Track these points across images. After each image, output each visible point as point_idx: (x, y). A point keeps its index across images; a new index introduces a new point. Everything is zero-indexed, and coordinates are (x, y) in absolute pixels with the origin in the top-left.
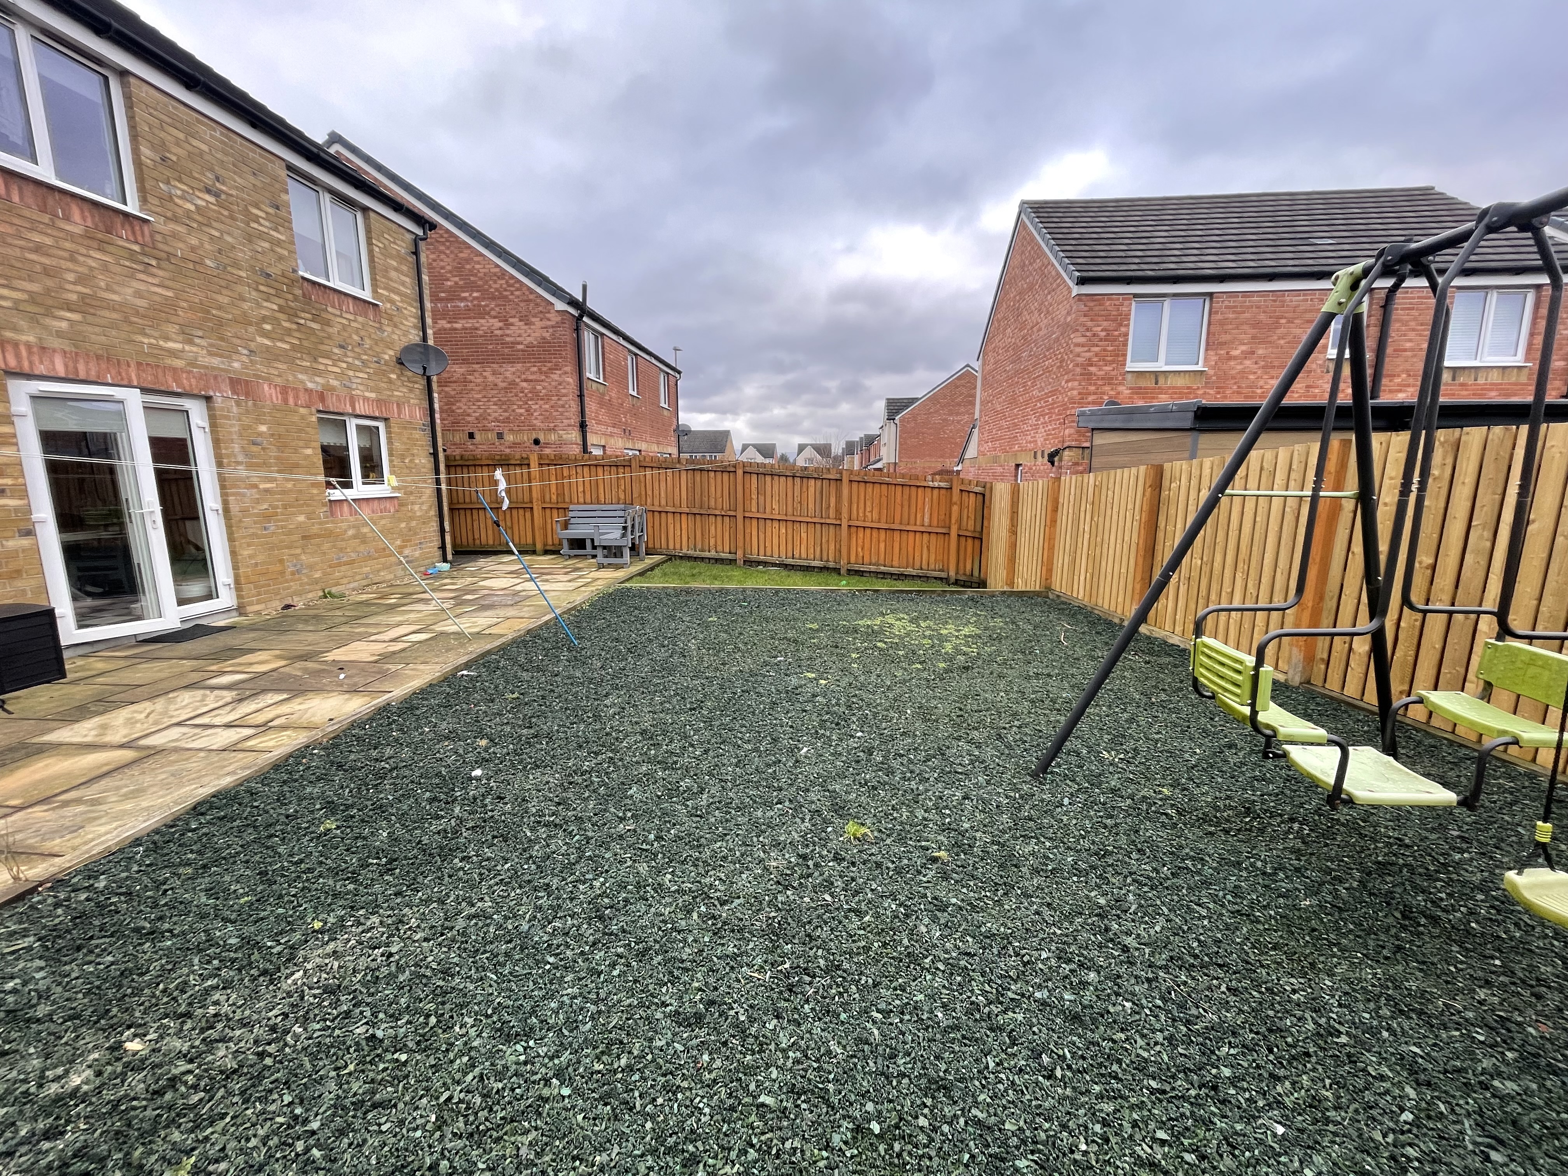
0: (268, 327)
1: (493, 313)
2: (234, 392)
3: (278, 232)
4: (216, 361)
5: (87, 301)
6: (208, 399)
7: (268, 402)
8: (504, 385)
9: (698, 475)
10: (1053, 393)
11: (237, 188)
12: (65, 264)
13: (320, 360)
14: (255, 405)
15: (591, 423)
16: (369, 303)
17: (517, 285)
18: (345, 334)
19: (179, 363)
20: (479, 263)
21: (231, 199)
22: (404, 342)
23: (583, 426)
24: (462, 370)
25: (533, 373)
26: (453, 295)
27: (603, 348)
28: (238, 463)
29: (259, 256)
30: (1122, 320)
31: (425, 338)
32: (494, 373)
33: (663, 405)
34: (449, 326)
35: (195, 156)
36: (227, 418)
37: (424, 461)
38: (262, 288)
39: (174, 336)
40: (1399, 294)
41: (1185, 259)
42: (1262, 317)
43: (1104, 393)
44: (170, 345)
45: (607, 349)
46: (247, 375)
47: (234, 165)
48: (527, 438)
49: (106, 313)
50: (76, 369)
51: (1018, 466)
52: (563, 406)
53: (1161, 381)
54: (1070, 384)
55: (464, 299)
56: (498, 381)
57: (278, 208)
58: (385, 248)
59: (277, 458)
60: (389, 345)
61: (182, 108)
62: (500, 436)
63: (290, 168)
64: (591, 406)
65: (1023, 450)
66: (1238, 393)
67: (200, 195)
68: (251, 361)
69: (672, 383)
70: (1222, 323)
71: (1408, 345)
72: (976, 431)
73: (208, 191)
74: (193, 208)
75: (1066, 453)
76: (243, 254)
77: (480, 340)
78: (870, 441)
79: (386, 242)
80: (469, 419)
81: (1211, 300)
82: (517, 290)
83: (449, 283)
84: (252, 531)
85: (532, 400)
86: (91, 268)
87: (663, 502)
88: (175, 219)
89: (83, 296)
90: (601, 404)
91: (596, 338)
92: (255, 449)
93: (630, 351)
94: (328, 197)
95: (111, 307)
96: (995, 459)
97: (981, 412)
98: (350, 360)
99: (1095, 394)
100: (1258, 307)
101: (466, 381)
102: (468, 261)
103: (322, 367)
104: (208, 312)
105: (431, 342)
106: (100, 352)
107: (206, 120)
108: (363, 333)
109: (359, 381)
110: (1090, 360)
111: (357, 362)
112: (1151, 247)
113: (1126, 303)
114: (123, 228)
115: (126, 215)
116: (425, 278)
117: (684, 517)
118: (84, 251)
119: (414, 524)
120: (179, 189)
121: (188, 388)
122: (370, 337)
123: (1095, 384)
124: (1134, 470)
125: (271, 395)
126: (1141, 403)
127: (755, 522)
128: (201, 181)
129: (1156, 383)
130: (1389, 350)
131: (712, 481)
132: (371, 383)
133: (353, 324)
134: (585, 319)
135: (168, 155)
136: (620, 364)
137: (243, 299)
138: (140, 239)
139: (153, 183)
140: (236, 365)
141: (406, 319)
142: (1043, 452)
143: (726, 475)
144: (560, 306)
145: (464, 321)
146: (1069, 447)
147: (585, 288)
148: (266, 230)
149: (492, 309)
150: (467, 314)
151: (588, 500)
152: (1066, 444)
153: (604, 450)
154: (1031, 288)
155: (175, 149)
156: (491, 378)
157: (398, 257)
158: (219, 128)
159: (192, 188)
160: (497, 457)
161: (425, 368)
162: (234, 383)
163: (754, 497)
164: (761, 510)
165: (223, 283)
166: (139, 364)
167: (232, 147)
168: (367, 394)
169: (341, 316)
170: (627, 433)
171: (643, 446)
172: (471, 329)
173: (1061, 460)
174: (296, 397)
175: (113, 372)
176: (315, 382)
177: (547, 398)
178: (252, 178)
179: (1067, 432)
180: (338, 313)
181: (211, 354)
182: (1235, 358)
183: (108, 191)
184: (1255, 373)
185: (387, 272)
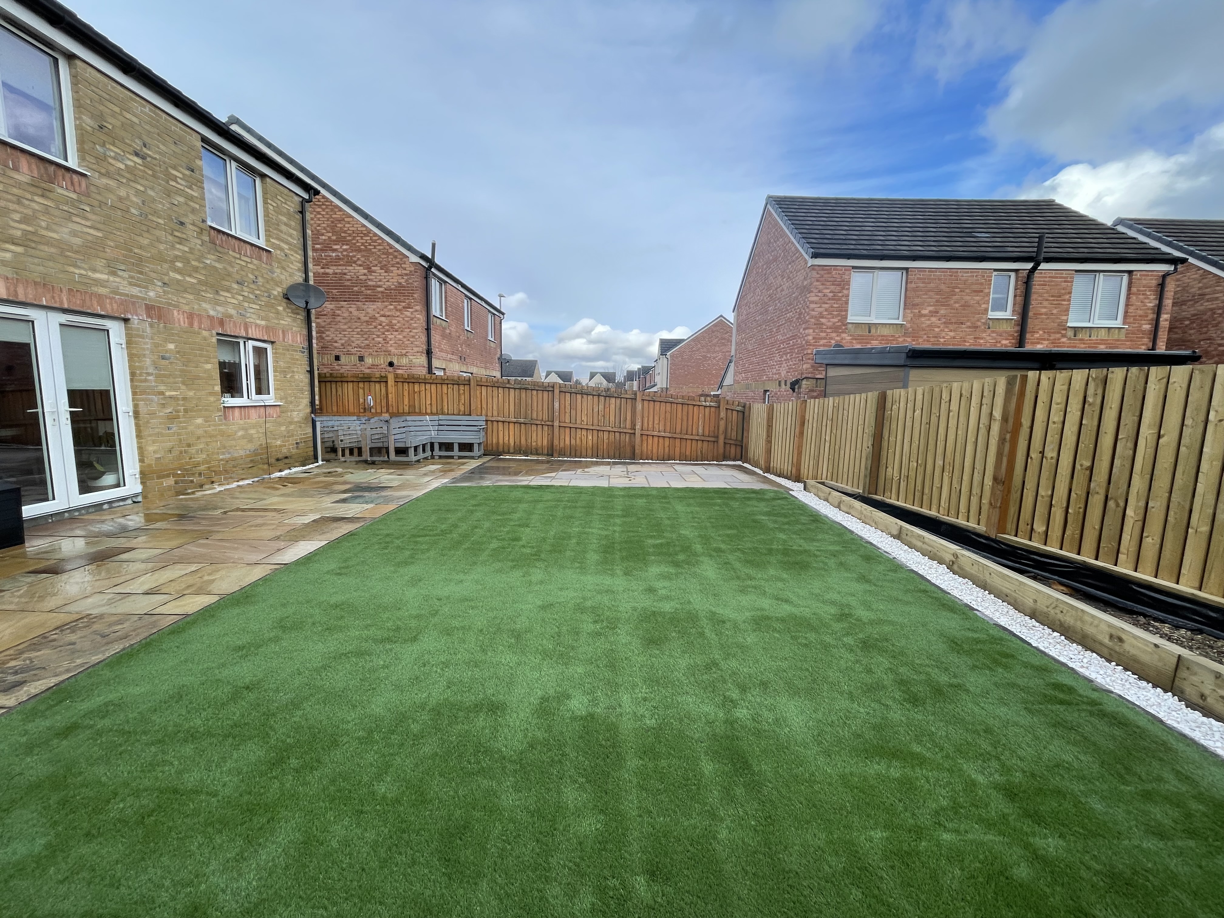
0: (179, 264)
1: (359, 262)
2: (149, 316)
3: (192, 190)
4: (135, 291)
5: (28, 237)
6: (126, 320)
7: (177, 325)
8: (367, 319)
9: (523, 393)
10: (794, 337)
11: (160, 153)
12: (12, 206)
13: (222, 293)
14: (165, 327)
15: (435, 350)
16: (263, 249)
17: (380, 241)
18: (242, 273)
19: (102, 291)
20: (349, 223)
21: (155, 162)
22: (290, 282)
23: (429, 353)
24: (332, 306)
25: (390, 310)
26: (327, 247)
27: (446, 293)
28: (149, 374)
29: (175, 208)
30: (844, 285)
31: (306, 279)
32: (358, 309)
33: (490, 338)
34: (322, 270)
35: (127, 126)
36: (142, 337)
37: (303, 378)
38: (177, 234)
39: (101, 268)
40: (1037, 274)
41: (887, 243)
42: (943, 287)
43: (831, 339)
44: (98, 276)
45: (449, 294)
46: (160, 302)
47: (158, 135)
48: (382, 361)
49: (46, 248)
50: (16, 291)
51: (766, 391)
52: (413, 337)
53: (873, 331)
54: (807, 331)
55: (335, 250)
56: (362, 315)
57: (193, 171)
58: (277, 207)
59: (182, 371)
60: (278, 283)
61: (119, 87)
62: (361, 359)
63: (204, 140)
64: (436, 337)
65: (770, 380)
66: (928, 341)
67: (131, 157)
68: (164, 292)
69: (497, 322)
70: (915, 290)
71: (1044, 310)
72: (732, 365)
73: (137, 154)
74: (122, 167)
75: (804, 382)
76: (162, 206)
77: (348, 283)
78: (646, 371)
79: (279, 203)
80: (336, 344)
81: (907, 273)
82: (380, 245)
83: (324, 237)
84: (157, 430)
85: (388, 331)
86: (34, 211)
87: (495, 413)
88: (107, 175)
89: (25, 232)
90: (444, 336)
91: (441, 284)
92: (164, 362)
93: (466, 296)
94: (234, 164)
95: (49, 242)
96: (748, 387)
97: (736, 350)
98: (246, 294)
99: (825, 338)
100: (939, 279)
101: (334, 315)
102: (340, 221)
103: (222, 299)
104: (131, 251)
105: (311, 282)
106: (39, 280)
107: (138, 99)
108: (257, 273)
109: (252, 311)
110: (821, 313)
111: (251, 296)
112: (863, 233)
113: (847, 272)
114: (64, 179)
115: (68, 169)
116: (309, 232)
117: (511, 425)
118: (29, 196)
119: (292, 427)
120: (113, 150)
121: (110, 311)
122: (262, 277)
123: (825, 332)
124: (864, 395)
125: (179, 320)
126: (859, 346)
127: (568, 430)
128: (131, 146)
129: (870, 332)
130: (1031, 314)
131: (535, 398)
132: (263, 314)
133: (249, 265)
134: (433, 270)
135: (105, 124)
136: (458, 306)
137: (159, 240)
138: (77, 188)
139: (91, 145)
140: (152, 294)
141: (292, 263)
142: (786, 381)
143: (546, 394)
144: (414, 259)
145: (335, 268)
146: (806, 378)
147: (434, 245)
148: (182, 188)
149: (358, 259)
150: (336, 261)
151: (434, 410)
152: (804, 376)
153: (445, 373)
154: (775, 259)
155: (113, 121)
156: (355, 313)
157: (288, 215)
158: (148, 106)
159: (124, 152)
160: (361, 376)
161: (307, 303)
162: (150, 309)
163: (568, 411)
164: (573, 421)
165: (145, 228)
166: (70, 290)
167: (158, 121)
168: (258, 322)
169: (240, 259)
170: (462, 359)
171: (474, 370)
172: (340, 274)
173: (800, 388)
174: (200, 323)
175: (48, 296)
176: (215, 310)
177: (400, 330)
178: (173, 147)
179: (805, 366)
180: (238, 256)
181: (131, 284)
182: (925, 316)
183: (53, 150)
184: (939, 327)
185: (278, 225)
